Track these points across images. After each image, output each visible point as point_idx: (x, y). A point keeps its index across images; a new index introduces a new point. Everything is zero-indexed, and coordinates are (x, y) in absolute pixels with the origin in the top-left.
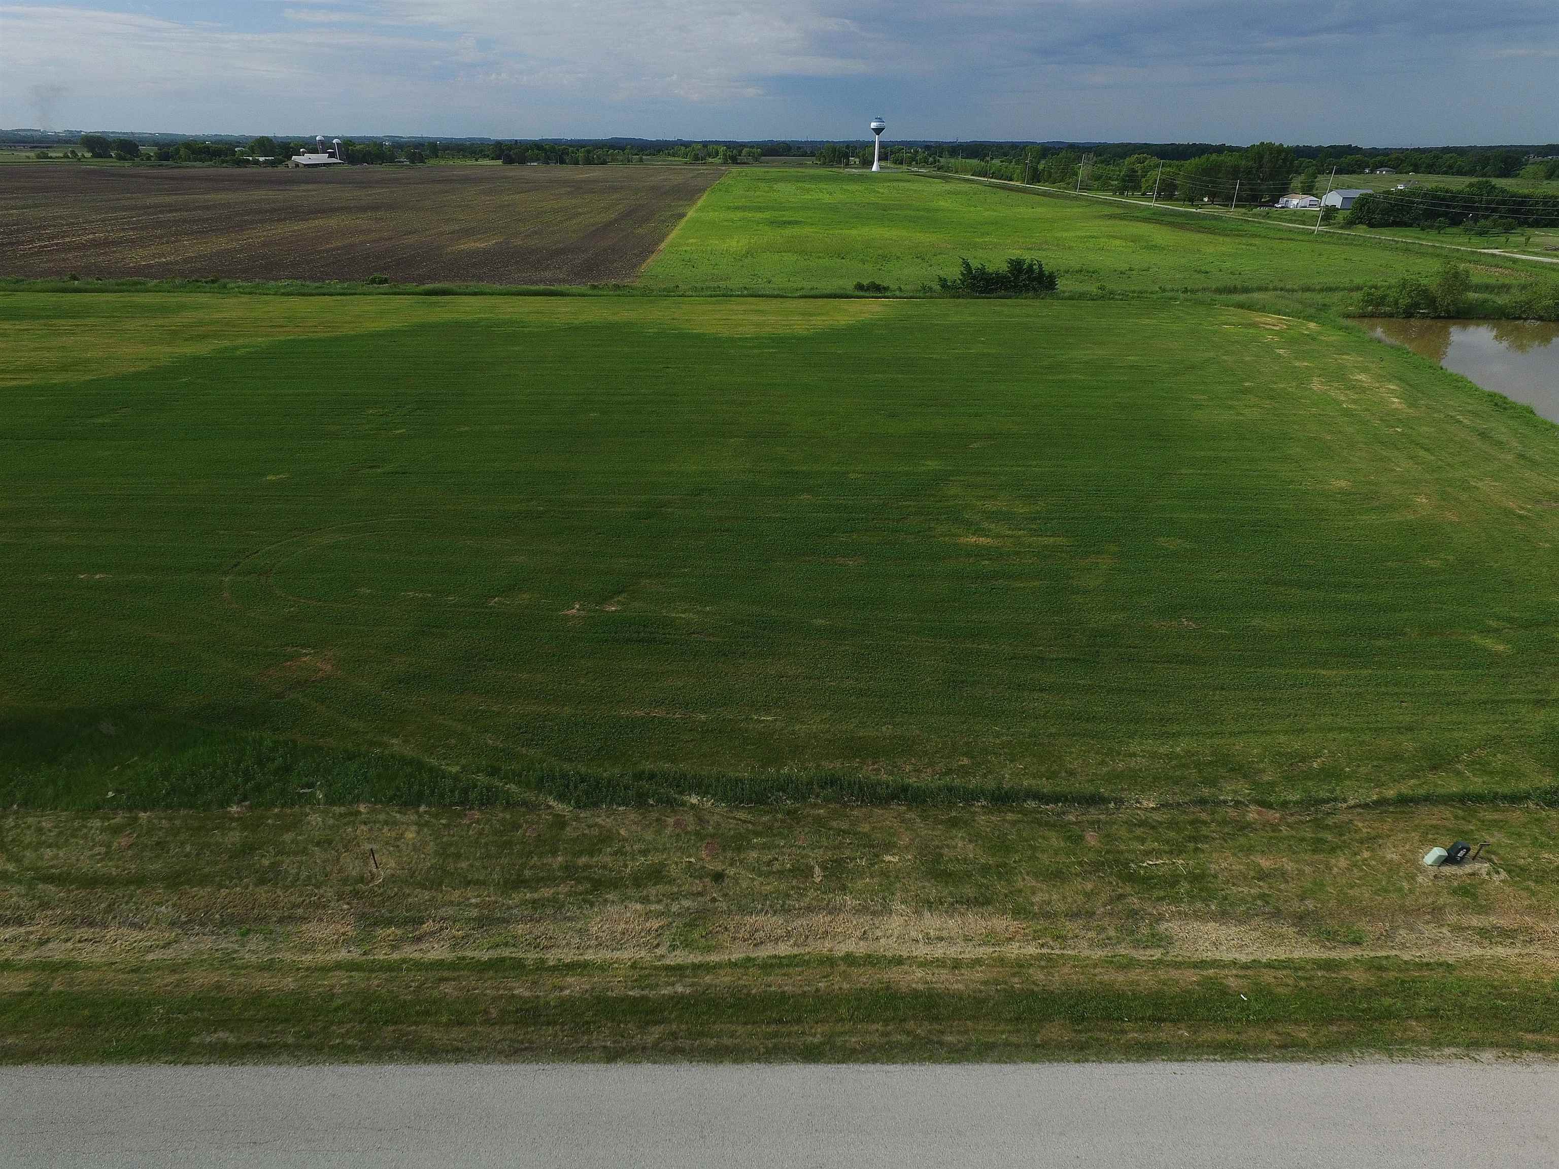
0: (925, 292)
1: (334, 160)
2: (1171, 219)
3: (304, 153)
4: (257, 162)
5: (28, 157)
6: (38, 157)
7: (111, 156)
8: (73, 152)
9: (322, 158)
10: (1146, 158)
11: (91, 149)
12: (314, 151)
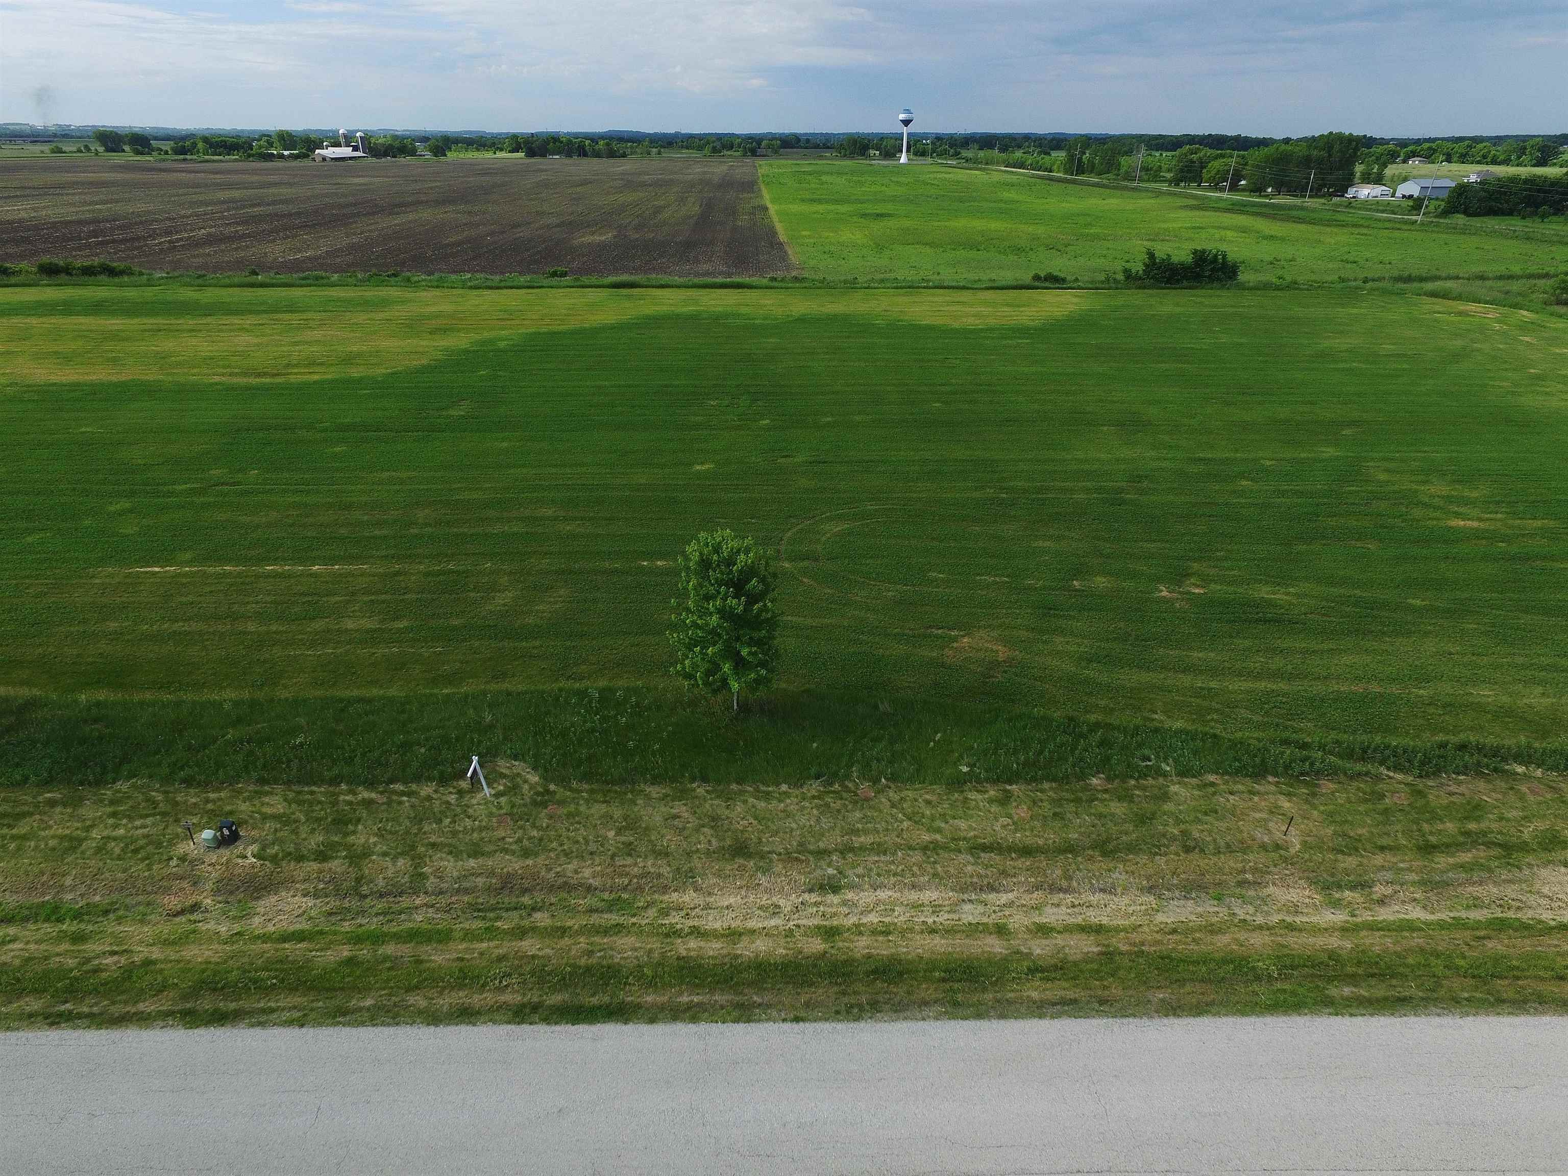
0: (1109, 284)
1: (359, 154)
2: (1254, 209)
3: (327, 147)
4: (282, 156)
5: (42, 152)
6: (53, 152)
7: (123, 151)
8: (86, 147)
9: (346, 151)
10: (1198, 149)
11: (104, 144)
12: (337, 144)
